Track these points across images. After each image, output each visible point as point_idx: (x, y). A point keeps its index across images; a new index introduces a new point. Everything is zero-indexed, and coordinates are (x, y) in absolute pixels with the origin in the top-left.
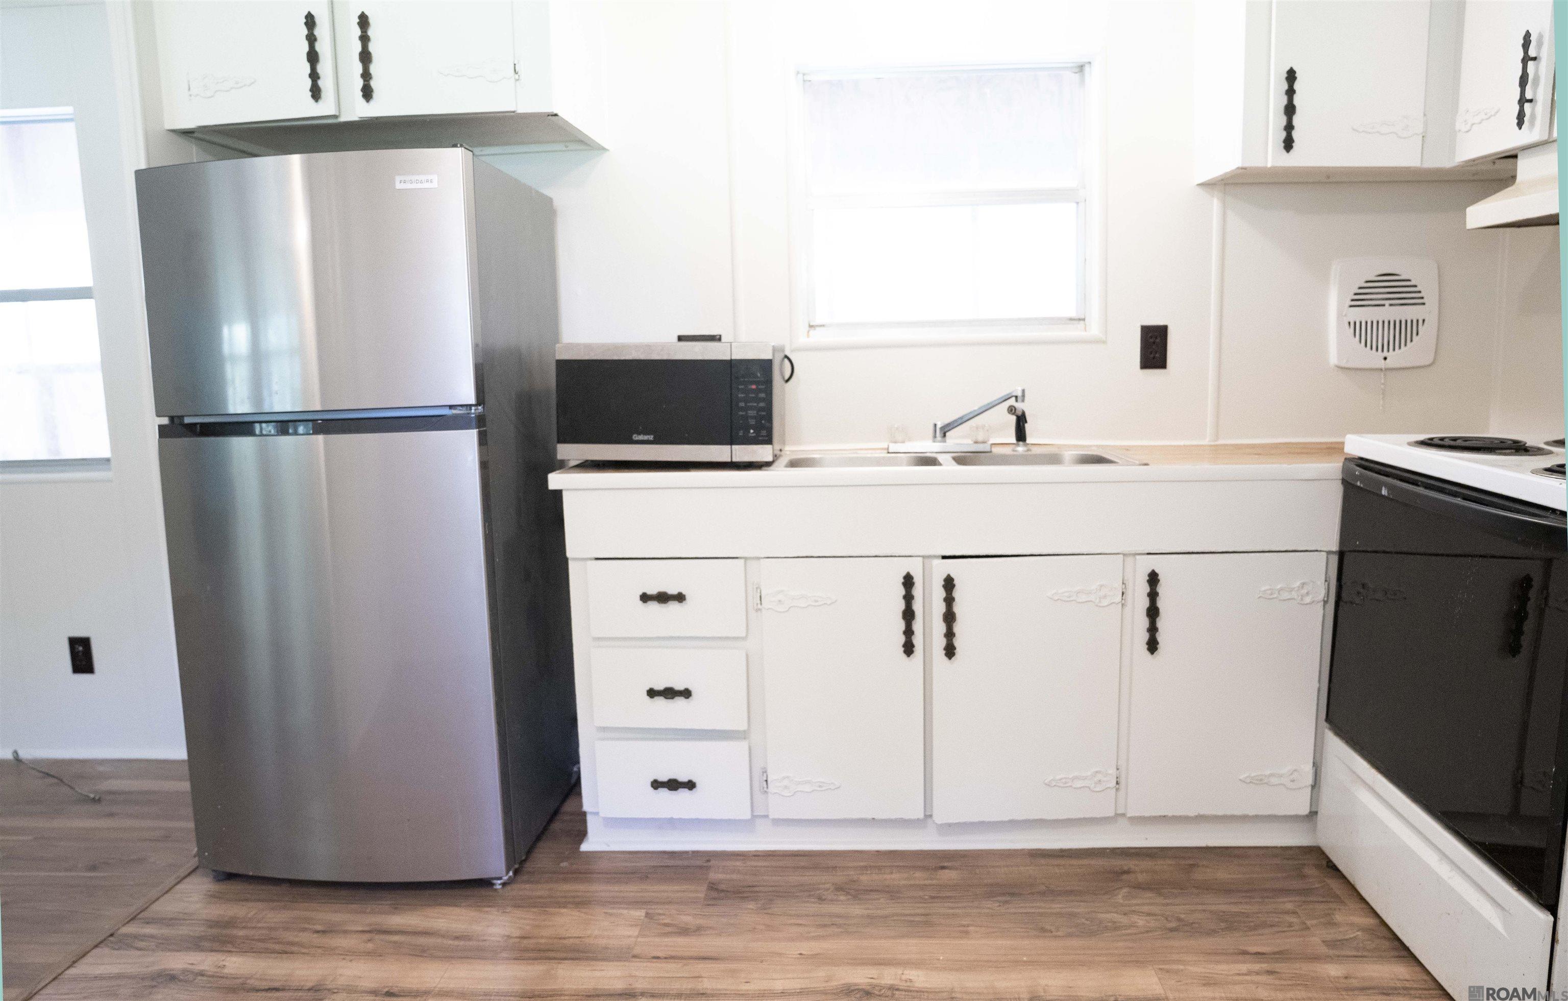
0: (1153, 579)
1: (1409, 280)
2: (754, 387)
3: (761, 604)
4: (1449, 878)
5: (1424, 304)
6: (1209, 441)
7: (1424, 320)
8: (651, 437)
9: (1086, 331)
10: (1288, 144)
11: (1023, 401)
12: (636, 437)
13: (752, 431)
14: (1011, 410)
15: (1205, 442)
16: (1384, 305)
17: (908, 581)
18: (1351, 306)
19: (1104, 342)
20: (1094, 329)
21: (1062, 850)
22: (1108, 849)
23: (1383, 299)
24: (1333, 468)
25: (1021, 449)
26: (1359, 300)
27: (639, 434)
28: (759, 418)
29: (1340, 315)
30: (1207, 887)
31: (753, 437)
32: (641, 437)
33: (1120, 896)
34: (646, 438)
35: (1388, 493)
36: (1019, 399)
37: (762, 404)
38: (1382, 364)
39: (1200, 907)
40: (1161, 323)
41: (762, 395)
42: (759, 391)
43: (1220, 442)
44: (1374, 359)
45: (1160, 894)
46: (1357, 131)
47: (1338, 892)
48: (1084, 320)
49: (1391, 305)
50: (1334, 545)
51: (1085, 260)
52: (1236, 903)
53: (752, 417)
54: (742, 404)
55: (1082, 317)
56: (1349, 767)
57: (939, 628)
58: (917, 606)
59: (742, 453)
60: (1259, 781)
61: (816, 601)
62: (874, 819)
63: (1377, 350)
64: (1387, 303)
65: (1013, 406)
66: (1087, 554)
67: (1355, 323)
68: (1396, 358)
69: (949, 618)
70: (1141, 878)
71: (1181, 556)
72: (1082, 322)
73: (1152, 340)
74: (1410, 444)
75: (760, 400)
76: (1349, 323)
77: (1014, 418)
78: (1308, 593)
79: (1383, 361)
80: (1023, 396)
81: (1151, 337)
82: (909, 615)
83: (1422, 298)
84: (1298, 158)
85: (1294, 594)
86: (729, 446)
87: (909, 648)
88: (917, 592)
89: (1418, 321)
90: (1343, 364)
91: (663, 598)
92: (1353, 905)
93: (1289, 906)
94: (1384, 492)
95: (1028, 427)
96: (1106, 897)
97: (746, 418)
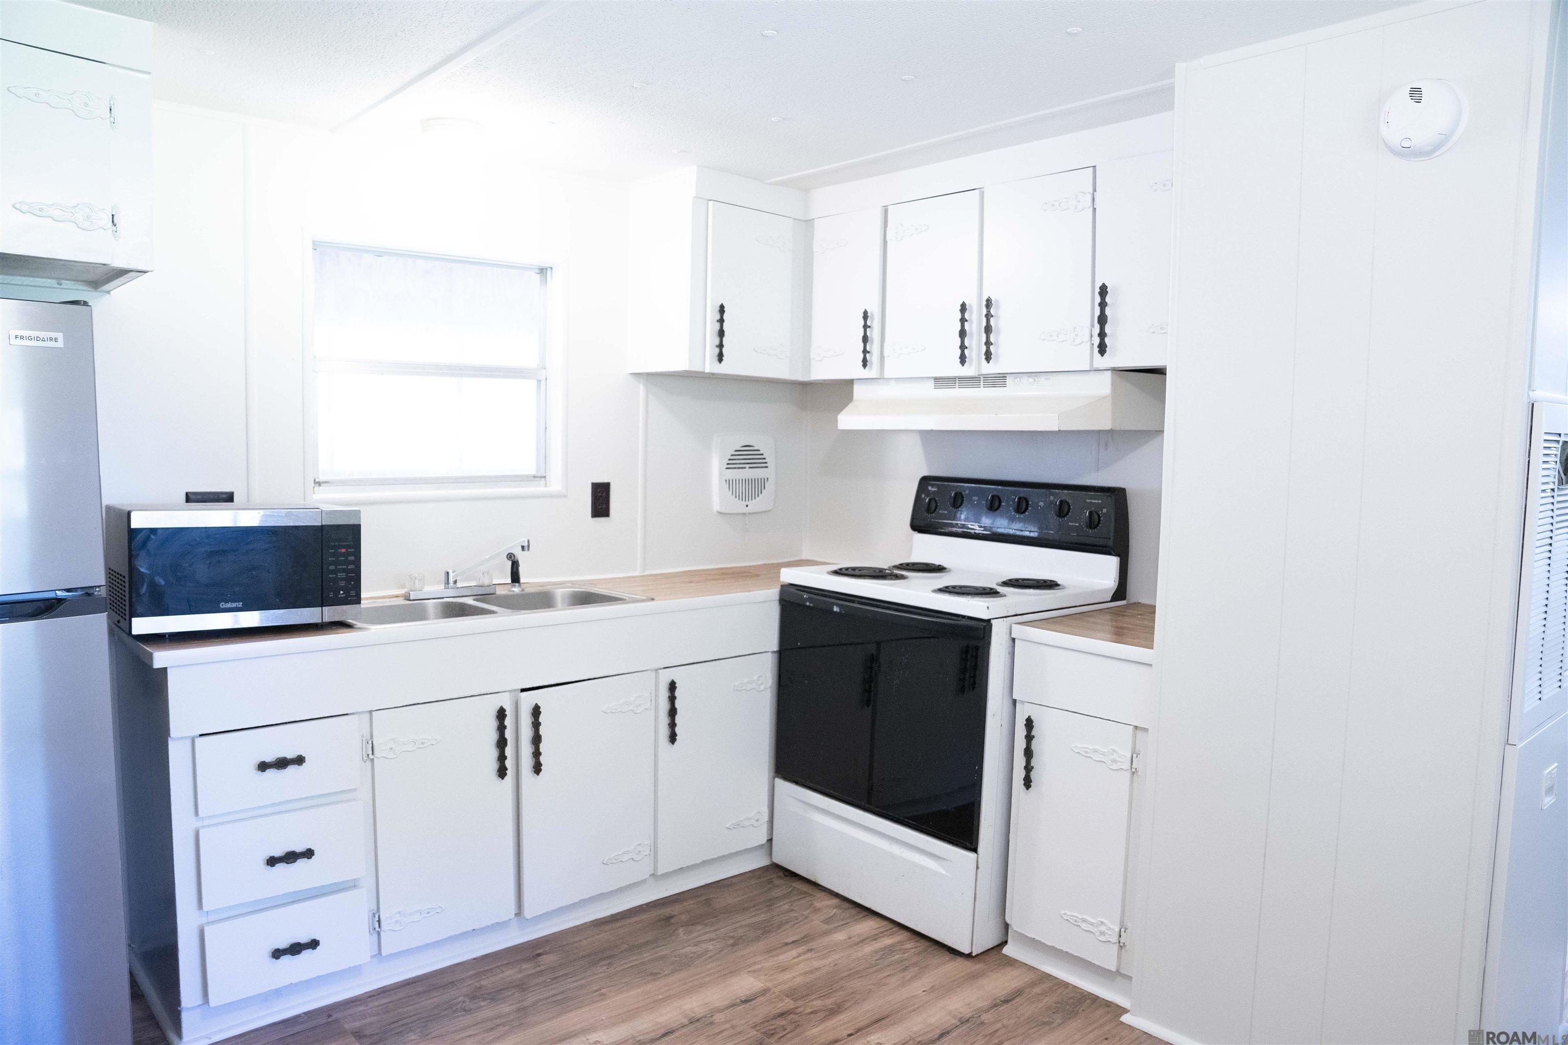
0: (672, 686)
1: (759, 450)
2: (343, 550)
3: (373, 754)
4: (901, 853)
5: (767, 467)
6: (640, 573)
7: (768, 479)
8: (240, 605)
9: (546, 486)
10: (720, 357)
11: (528, 550)
12: (223, 605)
13: (342, 592)
14: (511, 557)
15: (637, 573)
16: (745, 468)
17: (501, 714)
18: (727, 468)
19: (566, 496)
20: (555, 485)
21: (613, 916)
22: (643, 905)
23: (744, 464)
24: (773, 593)
25: (516, 589)
26: (731, 464)
27: (227, 602)
28: (348, 580)
29: (721, 475)
30: (729, 911)
31: (343, 597)
32: (229, 605)
33: (682, 935)
34: (234, 605)
35: (840, 610)
36: (526, 548)
37: (351, 567)
38: (746, 510)
39: (738, 925)
40: (606, 481)
41: (352, 558)
42: (346, 555)
43: (648, 573)
44: (739, 506)
45: (706, 925)
46: (757, 352)
47: (804, 889)
48: (545, 477)
49: (750, 468)
50: (775, 646)
51: (546, 428)
52: (755, 916)
53: (342, 579)
54: (332, 567)
55: (542, 474)
56: (802, 801)
57: (526, 749)
58: (509, 734)
59: (330, 613)
60: (737, 826)
61: (423, 743)
62: (474, 930)
63: (742, 500)
64: (747, 466)
65: (512, 554)
66: (627, 673)
67: (729, 480)
68: (755, 505)
69: (537, 739)
70: (684, 917)
71: (687, 666)
72: (543, 479)
73: (600, 494)
74: (828, 573)
75: (351, 563)
76: (726, 480)
77: (510, 563)
78: (762, 683)
79: (746, 508)
80: (529, 546)
81: (599, 492)
82: (502, 743)
83: (766, 463)
84: (723, 369)
85: (754, 685)
86: (321, 608)
87: (502, 772)
88: (508, 722)
89: (764, 479)
90: (723, 511)
91: (282, 763)
92: (820, 894)
93: (786, 907)
94: (836, 609)
95: (522, 570)
96: (673, 938)
97: (336, 580)
